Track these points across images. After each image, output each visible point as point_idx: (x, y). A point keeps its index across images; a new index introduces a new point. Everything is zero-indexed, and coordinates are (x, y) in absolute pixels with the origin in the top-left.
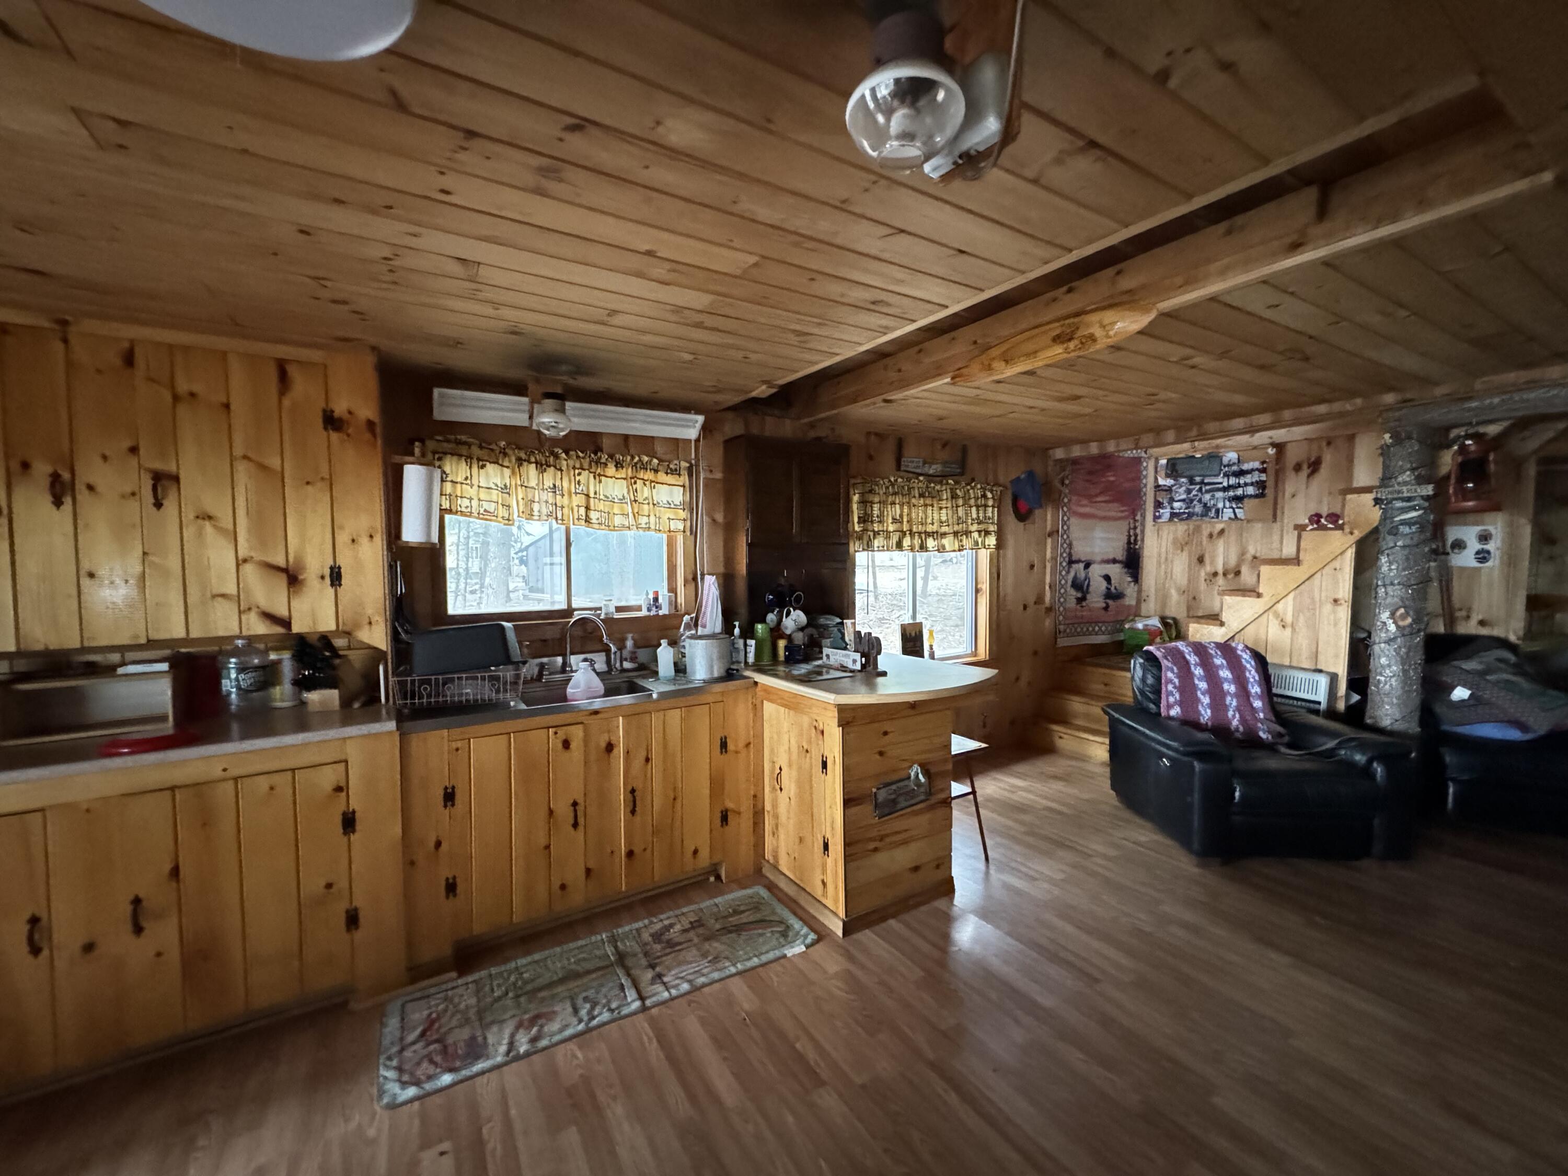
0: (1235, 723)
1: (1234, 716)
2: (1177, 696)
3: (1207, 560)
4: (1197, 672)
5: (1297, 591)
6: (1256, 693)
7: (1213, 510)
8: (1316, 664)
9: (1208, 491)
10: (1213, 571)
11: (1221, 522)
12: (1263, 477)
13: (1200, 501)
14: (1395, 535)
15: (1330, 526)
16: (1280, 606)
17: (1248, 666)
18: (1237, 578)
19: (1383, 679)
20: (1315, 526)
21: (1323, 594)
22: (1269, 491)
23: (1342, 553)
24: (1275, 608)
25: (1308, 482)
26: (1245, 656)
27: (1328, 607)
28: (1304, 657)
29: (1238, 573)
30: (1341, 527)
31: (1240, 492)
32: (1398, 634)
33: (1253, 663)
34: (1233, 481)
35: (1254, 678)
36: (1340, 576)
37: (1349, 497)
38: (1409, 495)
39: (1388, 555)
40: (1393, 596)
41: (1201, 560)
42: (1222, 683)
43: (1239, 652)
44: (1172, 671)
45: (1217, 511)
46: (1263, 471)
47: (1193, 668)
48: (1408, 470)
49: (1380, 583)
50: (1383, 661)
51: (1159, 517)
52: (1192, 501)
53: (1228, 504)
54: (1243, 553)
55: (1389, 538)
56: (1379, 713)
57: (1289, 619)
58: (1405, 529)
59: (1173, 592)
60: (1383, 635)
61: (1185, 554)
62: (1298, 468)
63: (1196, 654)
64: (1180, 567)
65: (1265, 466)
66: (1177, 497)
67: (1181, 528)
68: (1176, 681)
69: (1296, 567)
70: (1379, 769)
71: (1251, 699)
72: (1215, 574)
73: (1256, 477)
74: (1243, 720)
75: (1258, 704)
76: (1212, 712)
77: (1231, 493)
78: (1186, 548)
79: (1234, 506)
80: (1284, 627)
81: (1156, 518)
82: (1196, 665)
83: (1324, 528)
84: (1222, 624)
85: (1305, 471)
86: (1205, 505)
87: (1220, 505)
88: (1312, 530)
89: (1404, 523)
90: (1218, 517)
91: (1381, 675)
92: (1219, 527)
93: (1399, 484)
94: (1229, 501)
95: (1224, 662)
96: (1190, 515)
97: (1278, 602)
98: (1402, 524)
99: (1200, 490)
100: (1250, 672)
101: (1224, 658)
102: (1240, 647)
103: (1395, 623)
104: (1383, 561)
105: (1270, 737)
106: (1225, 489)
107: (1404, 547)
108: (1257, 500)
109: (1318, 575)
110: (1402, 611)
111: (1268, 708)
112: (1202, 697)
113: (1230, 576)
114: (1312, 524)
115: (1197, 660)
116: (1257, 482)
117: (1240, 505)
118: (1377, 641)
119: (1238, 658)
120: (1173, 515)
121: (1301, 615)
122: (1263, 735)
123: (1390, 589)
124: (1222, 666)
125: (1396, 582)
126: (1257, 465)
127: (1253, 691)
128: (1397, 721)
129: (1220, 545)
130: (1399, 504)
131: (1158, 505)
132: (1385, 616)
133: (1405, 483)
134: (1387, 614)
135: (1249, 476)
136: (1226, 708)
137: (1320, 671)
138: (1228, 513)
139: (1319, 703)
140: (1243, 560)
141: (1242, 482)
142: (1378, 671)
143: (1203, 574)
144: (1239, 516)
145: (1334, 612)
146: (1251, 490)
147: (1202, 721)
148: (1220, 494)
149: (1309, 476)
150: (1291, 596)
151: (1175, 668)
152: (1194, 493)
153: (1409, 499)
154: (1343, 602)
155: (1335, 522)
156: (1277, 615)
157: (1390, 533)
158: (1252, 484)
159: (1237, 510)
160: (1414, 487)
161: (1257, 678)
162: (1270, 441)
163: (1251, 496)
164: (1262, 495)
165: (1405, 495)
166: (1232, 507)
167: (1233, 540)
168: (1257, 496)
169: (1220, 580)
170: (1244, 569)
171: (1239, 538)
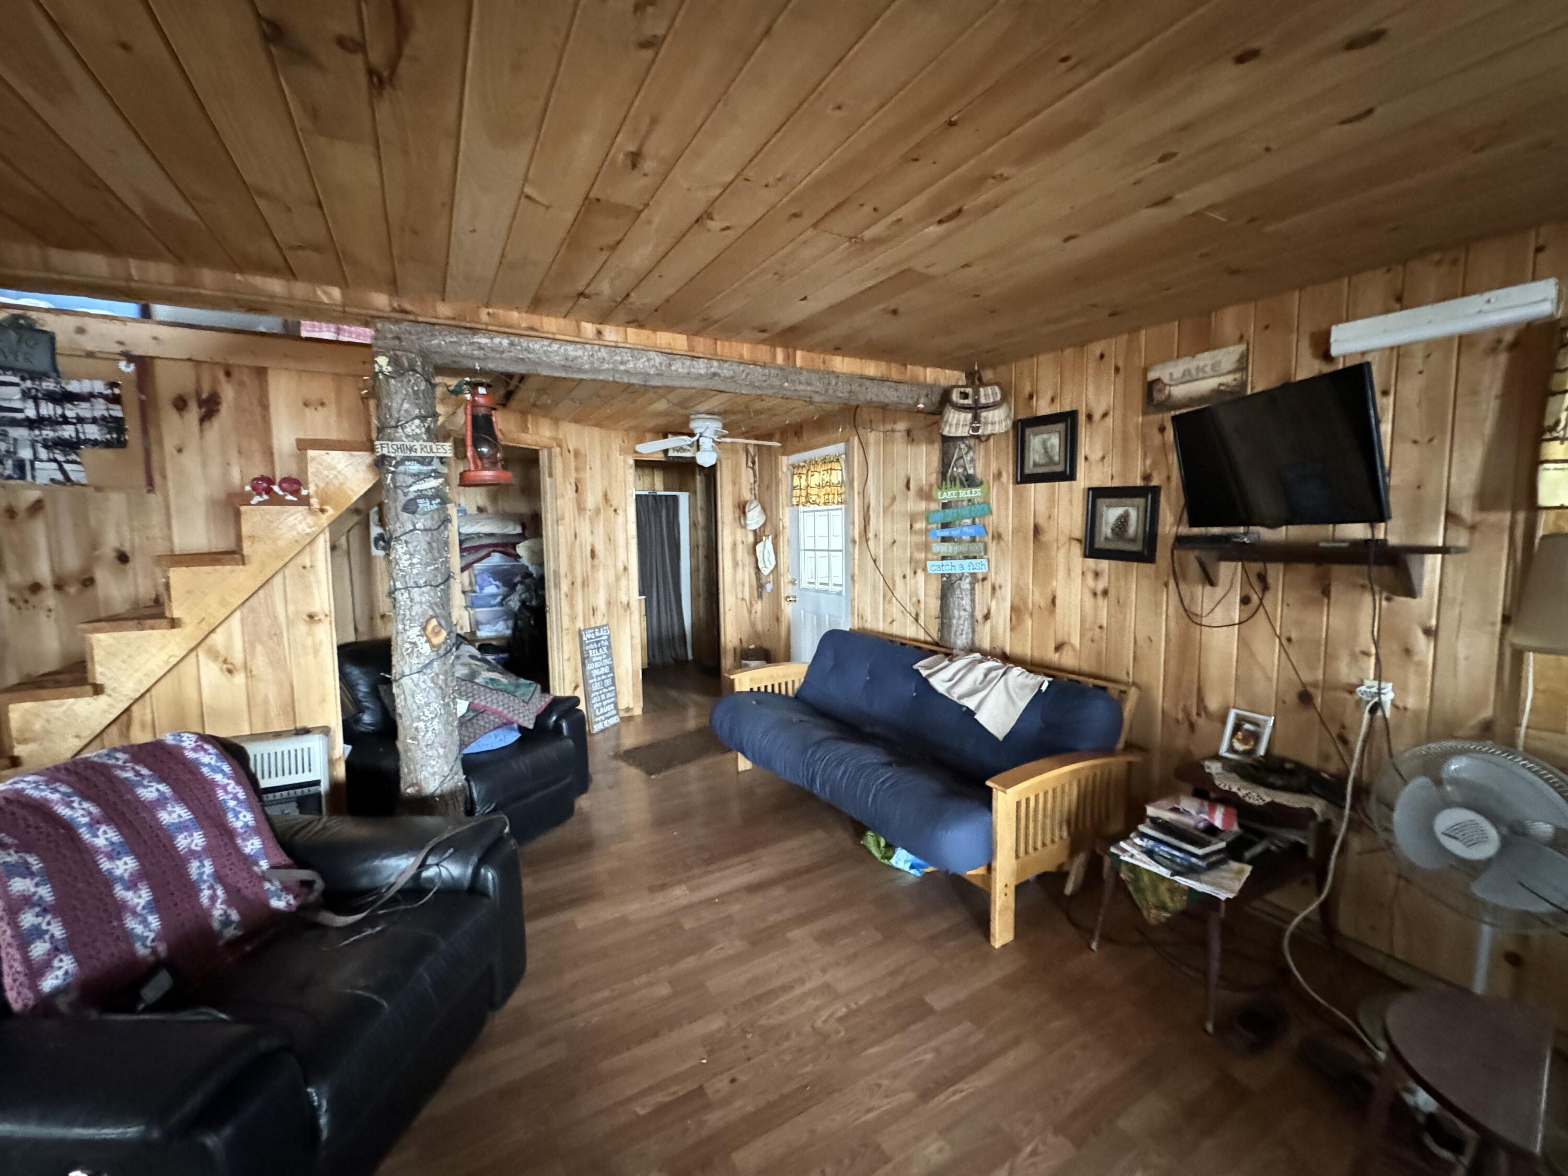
0: (218, 911)
1: (213, 898)
2: (57, 930)
3: (11, 563)
4: (100, 842)
5: (245, 609)
6: (246, 825)
7: (9, 463)
8: (295, 721)
10: (29, 581)
11: (33, 486)
12: (117, 412)
14: (413, 513)
15: (289, 497)
16: (218, 638)
17: (219, 777)
18: (89, 593)
19: (421, 725)
20: (266, 497)
21: (291, 608)
22: (133, 435)
23: (311, 543)
24: (209, 641)
25: (201, 431)
26: (205, 759)
27: (302, 628)
28: (273, 711)
29: (88, 582)
30: (304, 501)
31: (68, 432)
32: (433, 656)
33: (226, 768)
34: (47, 409)
35: (235, 798)
36: (313, 579)
37: (311, 453)
38: (424, 454)
39: (406, 542)
40: (421, 603)
42: (172, 839)
43: (190, 755)
44: (26, 870)
46: (115, 400)
47: (85, 834)
48: (417, 417)
49: (398, 585)
50: (420, 699)
53: (43, 453)
54: (93, 545)
55: (405, 516)
56: (422, 775)
57: (238, 657)
58: (424, 505)
60: (415, 661)
62: (180, 404)
63: (85, 797)
65: (117, 391)
68: (45, 892)
69: (241, 567)
70: (490, 876)
71: (239, 841)
72: (35, 588)
73: (100, 409)
74: (234, 896)
75: (252, 846)
76: (161, 919)
77: (48, 433)
79: (60, 458)
80: (230, 671)
82: (93, 824)
83: (281, 502)
84: (98, 690)
85: (194, 413)
87: (25, 454)
88: (260, 503)
89: (421, 495)
90: (22, 477)
91: (419, 719)
92: (32, 496)
93: (408, 436)
94: (46, 446)
95: (163, 787)
97: (213, 631)
98: (420, 497)
100: (224, 788)
101: (162, 779)
102: (188, 742)
103: (428, 641)
104: (400, 551)
105: (291, 898)
106: (31, 424)
107: (425, 530)
108: (108, 453)
109: (278, 580)
110: (434, 622)
111: (272, 843)
112: (129, 895)
113: (72, 590)
114: (260, 494)
115: (94, 810)
116: (104, 418)
117: (73, 457)
118: (407, 672)
119: (192, 768)
121: (259, 648)
122: (278, 904)
123: (416, 592)
124: (161, 802)
125: (421, 582)
126: (99, 386)
127: (238, 824)
128: (446, 777)
129: (38, 531)
130: (414, 467)
132: (413, 633)
133: (416, 437)
134: (417, 630)
135: (84, 405)
136: (192, 889)
137: (306, 731)
138: (47, 471)
139: (317, 783)
140: (98, 558)
141: (70, 414)
142: (415, 714)
144: (73, 476)
145: (310, 634)
146: (92, 432)
147: (142, 951)
148: (20, 433)
149: (202, 420)
150: (238, 614)
151: (32, 860)
153: (422, 461)
154: (322, 617)
155: (296, 493)
156: (214, 654)
157: (406, 509)
158: (94, 421)
159: (67, 467)
160: (428, 444)
161: (242, 795)
162: (121, 349)
163: (95, 443)
164: (120, 444)
165: (419, 454)
166: (55, 460)
167: (66, 521)
168: (108, 444)
169: (50, 599)
170: (101, 575)
171: (81, 518)
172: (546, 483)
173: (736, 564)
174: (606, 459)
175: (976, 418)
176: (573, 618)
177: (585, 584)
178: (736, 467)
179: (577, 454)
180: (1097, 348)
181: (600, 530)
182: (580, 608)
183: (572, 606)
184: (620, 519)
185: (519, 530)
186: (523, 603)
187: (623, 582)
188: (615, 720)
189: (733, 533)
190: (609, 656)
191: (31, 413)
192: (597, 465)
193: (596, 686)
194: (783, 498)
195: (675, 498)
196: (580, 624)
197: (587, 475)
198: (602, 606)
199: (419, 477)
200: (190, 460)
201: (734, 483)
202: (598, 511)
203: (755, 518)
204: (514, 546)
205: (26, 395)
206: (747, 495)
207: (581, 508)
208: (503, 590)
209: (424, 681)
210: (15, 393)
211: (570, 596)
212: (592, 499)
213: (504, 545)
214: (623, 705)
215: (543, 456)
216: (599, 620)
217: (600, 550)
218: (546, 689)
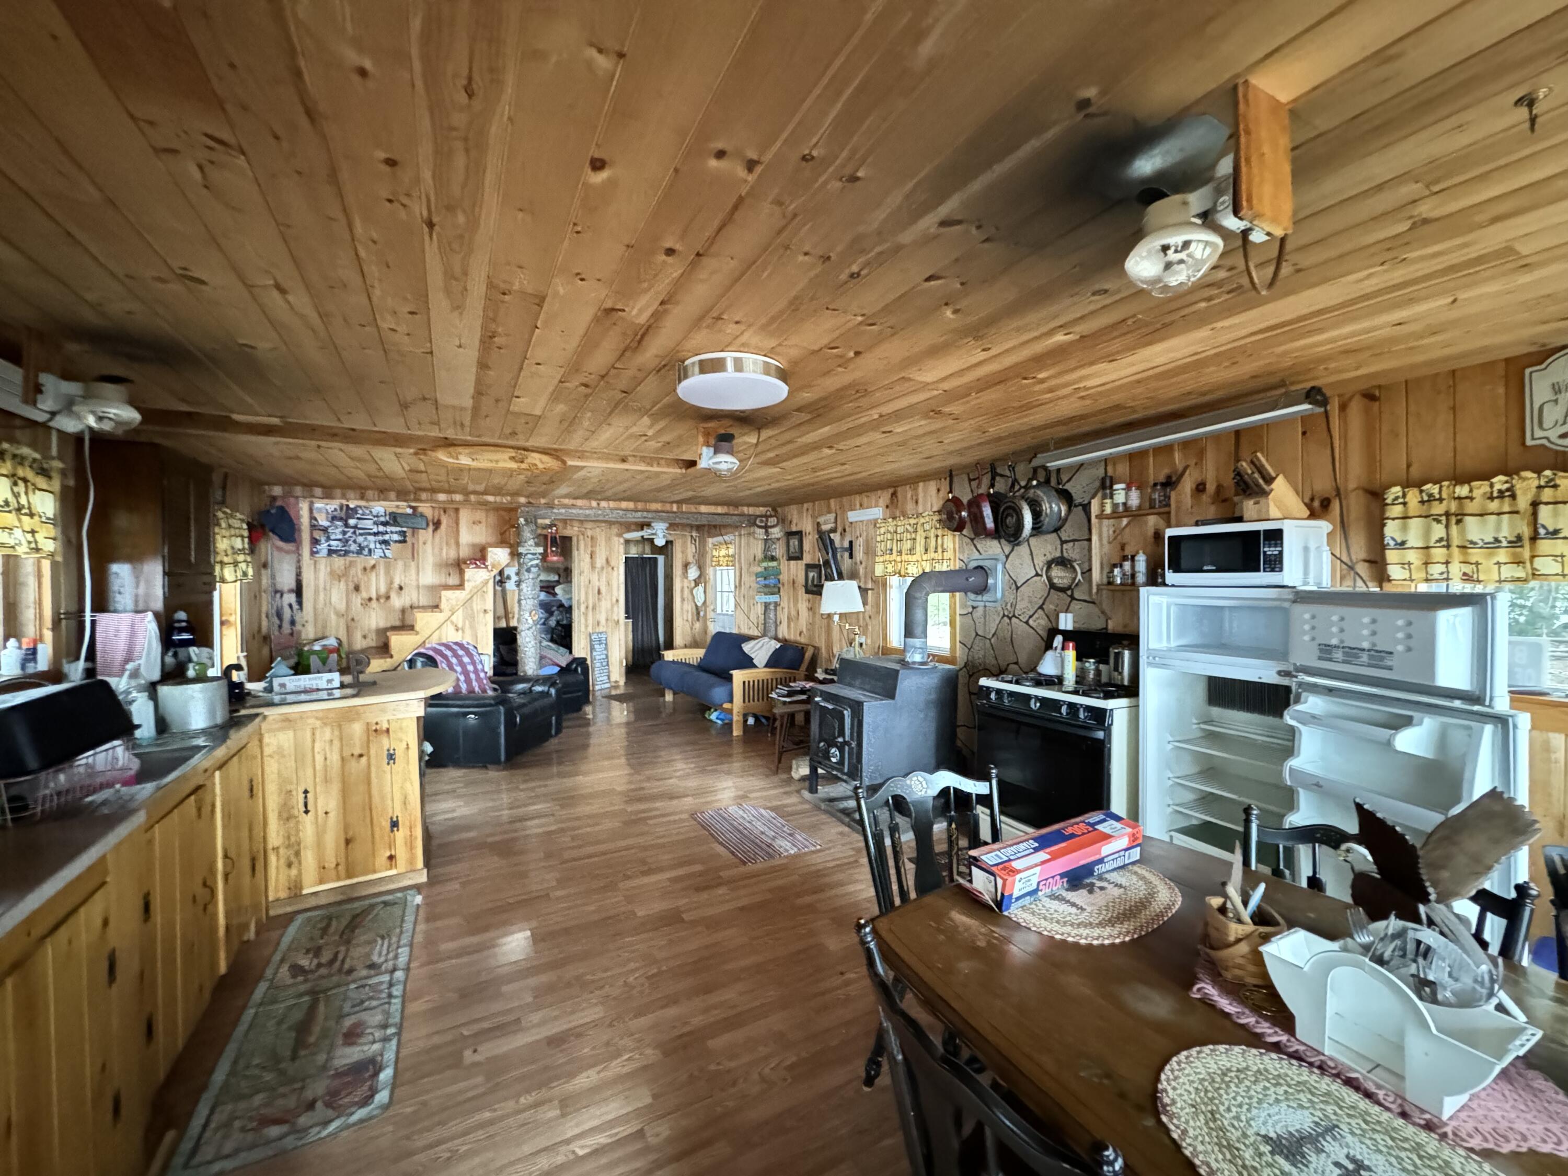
3: (362, 588)
7: (366, 550)
9: (361, 535)
10: (368, 597)
11: (373, 559)
13: (355, 542)
14: (528, 573)
15: (481, 565)
16: (454, 618)
17: (474, 653)
18: (387, 602)
19: (527, 649)
20: (474, 566)
21: (478, 607)
22: (409, 539)
23: (487, 583)
24: (451, 618)
25: (433, 535)
27: (482, 615)
29: (388, 598)
30: (486, 567)
31: (387, 537)
32: (533, 625)
34: (381, 528)
36: (486, 596)
37: (490, 549)
41: (357, 588)
43: (466, 646)
45: (370, 550)
48: (533, 538)
51: (317, 552)
52: (347, 541)
53: (378, 546)
54: (391, 583)
55: (526, 574)
57: (460, 625)
58: (534, 570)
59: (333, 617)
60: (526, 626)
61: (342, 583)
64: (338, 596)
66: (333, 537)
67: (339, 562)
69: (463, 591)
71: (479, 673)
72: (370, 599)
74: (479, 686)
77: (380, 538)
78: (343, 580)
79: (383, 548)
80: (457, 630)
81: (313, 553)
83: (479, 567)
84: (417, 633)
85: (431, 528)
86: (360, 545)
87: (372, 546)
88: (472, 568)
89: (534, 566)
90: (370, 555)
91: (526, 647)
92: (373, 562)
93: (528, 545)
94: (379, 543)
96: (347, 553)
97: (453, 614)
99: (354, 533)
100: (475, 656)
101: (462, 650)
103: (531, 618)
105: (492, 693)
106: (375, 534)
107: (534, 578)
108: (400, 545)
109: (475, 596)
112: (460, 676)
113: (382, 601)
114: (472, 565)
117: (388, 547)
120: (331, 552)
122: (489, 692)
123: (528, 601)
125: (531, 597)
127: (479, 668)
129: (373, 577)
130: (530, 556)
131: (315, 542)
132: (527, 615)
133: (531, 546)
135: (395, 526)
137: (482, 654)
138: (379, 553)
140: (391, 588)
141: (389, 530)
142: (525, 645)
143: (359, 601)
144: (387, 555)
145: (484, 617)
146: (395, 537)
148: (371, 538)
149: (434, 531)
150: (461, 608)
152: (349, 534)
153: (534, 554)
154: (490, 611)
155: (483, 563)
156: (452, 623)
157: (526, 571)
158: (397, 532)
159: (385, 551)
160: (535, 548)
163: (396, 541)
164: (404, 541)
165: (531, 551)
166: (381, 549)
167: (382, 572)
168: (400, 542)
169: (374, 604)
170: (393, 595)
171: (387, 572)
172: (575, 553)
173: (683, 600)
174: (608, 539)
175: (767, 532)
176: (586, 626)
177: (594, 608)
178: (684, 544)
179: (592, 538)
180: (805, 505)
181: (604, 579)
182: (590, 622)
183: (586, 620)
184: (615, 573)
185: (556, 578)
186: (558, 622)
187: (615, 609)
188: (608, 685)
189: (682, 582)
190: (606, 649)
191: (375, 530)
192: (603, 543)
193: (598, 665)
194: (708, 561)
195: (656, 559)
196: (590, 630)
197: (597, 550)
198: (603, 621)
199: (531, 560)
200: (429, 547)
201: (683, 552)
202: (602, 568)
203: (693, 573)
204: (553, 588)
205: (375, 523)
206: (690, 559)
207: (593, 567)
208: (545, 615)
209: (529, 633)
210: (371, 522)
211: (586, 614)
212: (600, 561)
213: (548, 587)
214: (613, 679)
215: (574, 540)
216: (601, 629)
217: (603, 590)
218: (571, 652)
